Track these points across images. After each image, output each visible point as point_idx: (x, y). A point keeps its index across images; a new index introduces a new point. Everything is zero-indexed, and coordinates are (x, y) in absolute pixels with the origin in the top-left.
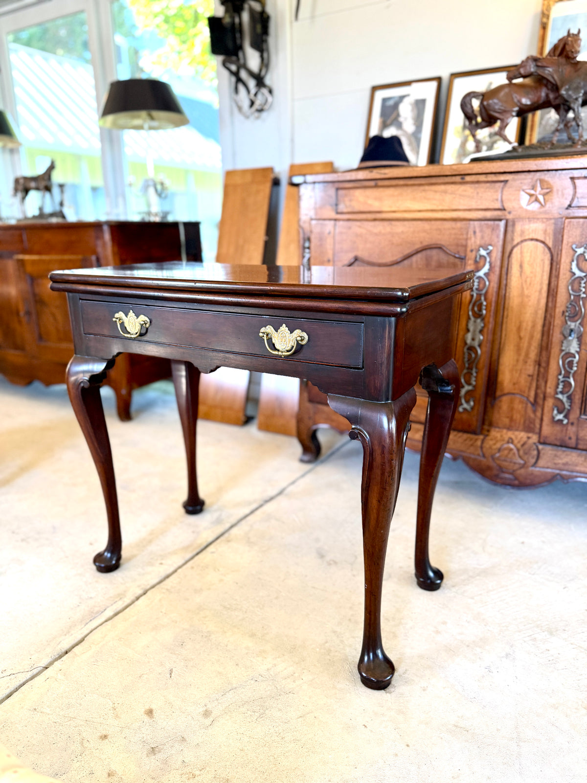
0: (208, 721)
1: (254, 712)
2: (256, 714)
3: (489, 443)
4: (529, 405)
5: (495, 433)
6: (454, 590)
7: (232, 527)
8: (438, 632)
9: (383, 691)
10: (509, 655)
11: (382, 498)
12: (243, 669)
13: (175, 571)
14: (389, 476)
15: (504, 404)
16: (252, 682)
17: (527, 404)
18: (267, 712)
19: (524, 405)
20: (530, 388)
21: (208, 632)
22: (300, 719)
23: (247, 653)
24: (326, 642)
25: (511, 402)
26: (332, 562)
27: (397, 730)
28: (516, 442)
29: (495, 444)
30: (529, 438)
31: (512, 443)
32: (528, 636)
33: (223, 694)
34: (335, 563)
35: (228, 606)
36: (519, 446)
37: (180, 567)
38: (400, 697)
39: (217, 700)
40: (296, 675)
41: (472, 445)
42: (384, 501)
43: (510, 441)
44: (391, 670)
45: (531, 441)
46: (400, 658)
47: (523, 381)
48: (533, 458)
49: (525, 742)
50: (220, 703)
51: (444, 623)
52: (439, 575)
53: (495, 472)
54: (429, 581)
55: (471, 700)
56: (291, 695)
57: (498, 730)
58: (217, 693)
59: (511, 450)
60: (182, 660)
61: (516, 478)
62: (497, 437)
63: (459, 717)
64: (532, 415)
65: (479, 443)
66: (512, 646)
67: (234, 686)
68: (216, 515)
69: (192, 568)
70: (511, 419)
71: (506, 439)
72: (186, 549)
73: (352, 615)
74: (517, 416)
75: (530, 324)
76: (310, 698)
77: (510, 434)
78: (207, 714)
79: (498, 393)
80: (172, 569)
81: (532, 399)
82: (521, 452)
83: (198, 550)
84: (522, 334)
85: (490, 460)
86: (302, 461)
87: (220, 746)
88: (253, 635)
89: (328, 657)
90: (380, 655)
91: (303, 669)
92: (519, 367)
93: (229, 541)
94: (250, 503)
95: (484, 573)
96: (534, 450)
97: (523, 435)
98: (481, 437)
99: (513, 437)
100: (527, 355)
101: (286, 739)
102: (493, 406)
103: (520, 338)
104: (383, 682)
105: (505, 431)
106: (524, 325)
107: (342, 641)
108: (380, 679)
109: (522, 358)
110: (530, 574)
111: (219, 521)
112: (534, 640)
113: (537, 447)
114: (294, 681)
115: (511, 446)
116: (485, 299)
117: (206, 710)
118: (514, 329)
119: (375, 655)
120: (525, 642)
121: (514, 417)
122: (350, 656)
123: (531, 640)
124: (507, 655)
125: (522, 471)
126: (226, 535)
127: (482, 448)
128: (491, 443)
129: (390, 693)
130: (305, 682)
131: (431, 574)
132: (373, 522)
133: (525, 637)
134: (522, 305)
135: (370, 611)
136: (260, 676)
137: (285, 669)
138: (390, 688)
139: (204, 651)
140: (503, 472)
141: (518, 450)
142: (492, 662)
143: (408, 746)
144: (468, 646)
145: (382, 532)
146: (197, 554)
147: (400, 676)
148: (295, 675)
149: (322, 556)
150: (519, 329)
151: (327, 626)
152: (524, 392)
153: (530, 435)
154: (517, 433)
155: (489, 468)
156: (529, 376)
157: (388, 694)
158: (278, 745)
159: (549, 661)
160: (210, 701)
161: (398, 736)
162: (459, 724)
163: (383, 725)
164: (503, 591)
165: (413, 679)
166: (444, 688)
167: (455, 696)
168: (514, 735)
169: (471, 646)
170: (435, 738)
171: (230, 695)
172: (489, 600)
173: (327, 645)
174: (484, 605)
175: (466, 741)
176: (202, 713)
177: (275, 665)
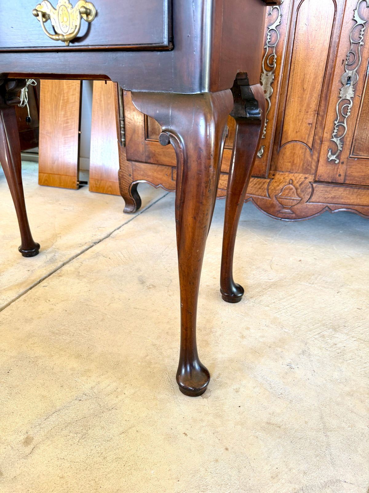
0: (28, 450)
1: (77, 433)
2: (79, 435)
3: (274, 185)
4: (308, 150)
5: (278, 176)
6: (252, 300)
7: (64, 265)
8: (243, 337)
9: (200, 397)
11: (197, 214)
12: (67, 390)
13: (9, 304)
14: (206, 187)
15: (288, 150)
16: (76, 402)
17: (306, 149)
18: (90, 431)
19: (304, 150)
20: (309, 135)
21: (36, 357)
22: (123, 435)
23: (72, 374)
24: (147, 355)
25: (294, 148)
26: (151, 286)
27: (215, 434)
28: (295, 182)
29: (278, 186)
30: (306, 178)
31: (292, 184)
32: (318, 334)
33: (46, 417)
34: (154, 286)
35: (57, 332)
36: (298, 185)
37: (13, 301)
38: (216, 401)
39: (40, 425)
40: (119, 390)
41: (260, 188)
42: (200, 217)
43: (291, 182)
44: (206, 378)
45: (307, 181)
46: (213, 364)
47: (304, 129)
48: (308, 194)
49: (331, 431)
50: (42, 428)
51: (248, 329)
52: (241, 290)
53: (277, 209)
54: (233, 295)
55: (278, 396)
56: (113, 411)
57: (306, 422)
58: (39, 418)
59: (292, 189)
60: (7, 388)
61: (294, 212)
62: (280, 180)
63: (270, 414)
64: (310, 159)
65: (266, 186)
66: (306, 344)
67: (58, 408)
68: (49, 256)
69: (25, 300)
70: (293, 163)
71: (288, 181)
72: (20, 285)
73: (170, 329)
74: (297, 160)
75: (313, 76)
76: (132, 412)
77: (291, 176)
78: (27, 441)
79: (283, 142)
80: (6, 303)
81: (310, 145)
82: (299, 190)
83: (31, 285)
84: (305, 86)
85: (274, 198)
86: (125, 212)
87: (38, 476)
88: (79, 356)
89: (149, 369)
90: (197, 367)
91: (126, 383)
92: (301, 117)
93: (60, 276)
94: (81, 245)
95: (275, 285)
96: (309, 188)
97: (301, 176)
98: (268, 180)
99: (293, 178)
100: (308, 105)
101: (108, 459)
102: (278, 153)
103: (304, 90)
104: (200, 389)
105: (287, 174)
106: (308, 77)
107: (161, 353)
108: (197, 388)
109: (304, 109)
110: (310, 284)
111: (52, 261)
112: (323, 336)
113: (312, 185)
114: (117, 397)
115: (291, 186)
116: (276, 53)
117: (27, 438)
118: (299, 82)
119: (192, 367)
120: (316, 339)
121: (295, 162)
122: (168, 366)
123: (320, 337)
124: (304, 352)
125: (299, 206)
126: (58, 271)
127: (268, 190)
128: (276, 184)
129: (207, 398)
130: (127, 397)
131: (234, 290)
132: (188, 242)
133: (316, 335)
134: (307, 58)
135: (187, 328)
136: (84, 396)
137: (109, 385)
138: (206, 394)
139: (30, 376)
140: (284, 208)
141: (297, 189)
142: (292, 359)
143: (227, 449)
144: (270, 347)
145: (198, 251)
146: (31, 288)
147: (215, 380)
148: (117, 390)
149: (143, 282)
150: (303, 81)
151: (148, 340)
152: (305, 139)
153: (307, 176)
154: (296, 175)
155: (273, 206)
156: (309, 124)
157: (205, 399)
158: (100, 467)
159: (338, 353)
160: (32, 428)
161: (217, 441)
162: (271, 421)
163: (203, 431)
164: (291, 299)
165: (226, 381)
166: (254, 388)
167: (264, 394)
168: (321, 426)
169: (272, 346)
170: (251, 437)
171: (53, 418)
172: (281, 307)
173: (148, 358)
174: (278, 311)
175: (280, 437)
176: (23, 441)
177: (99, 383)
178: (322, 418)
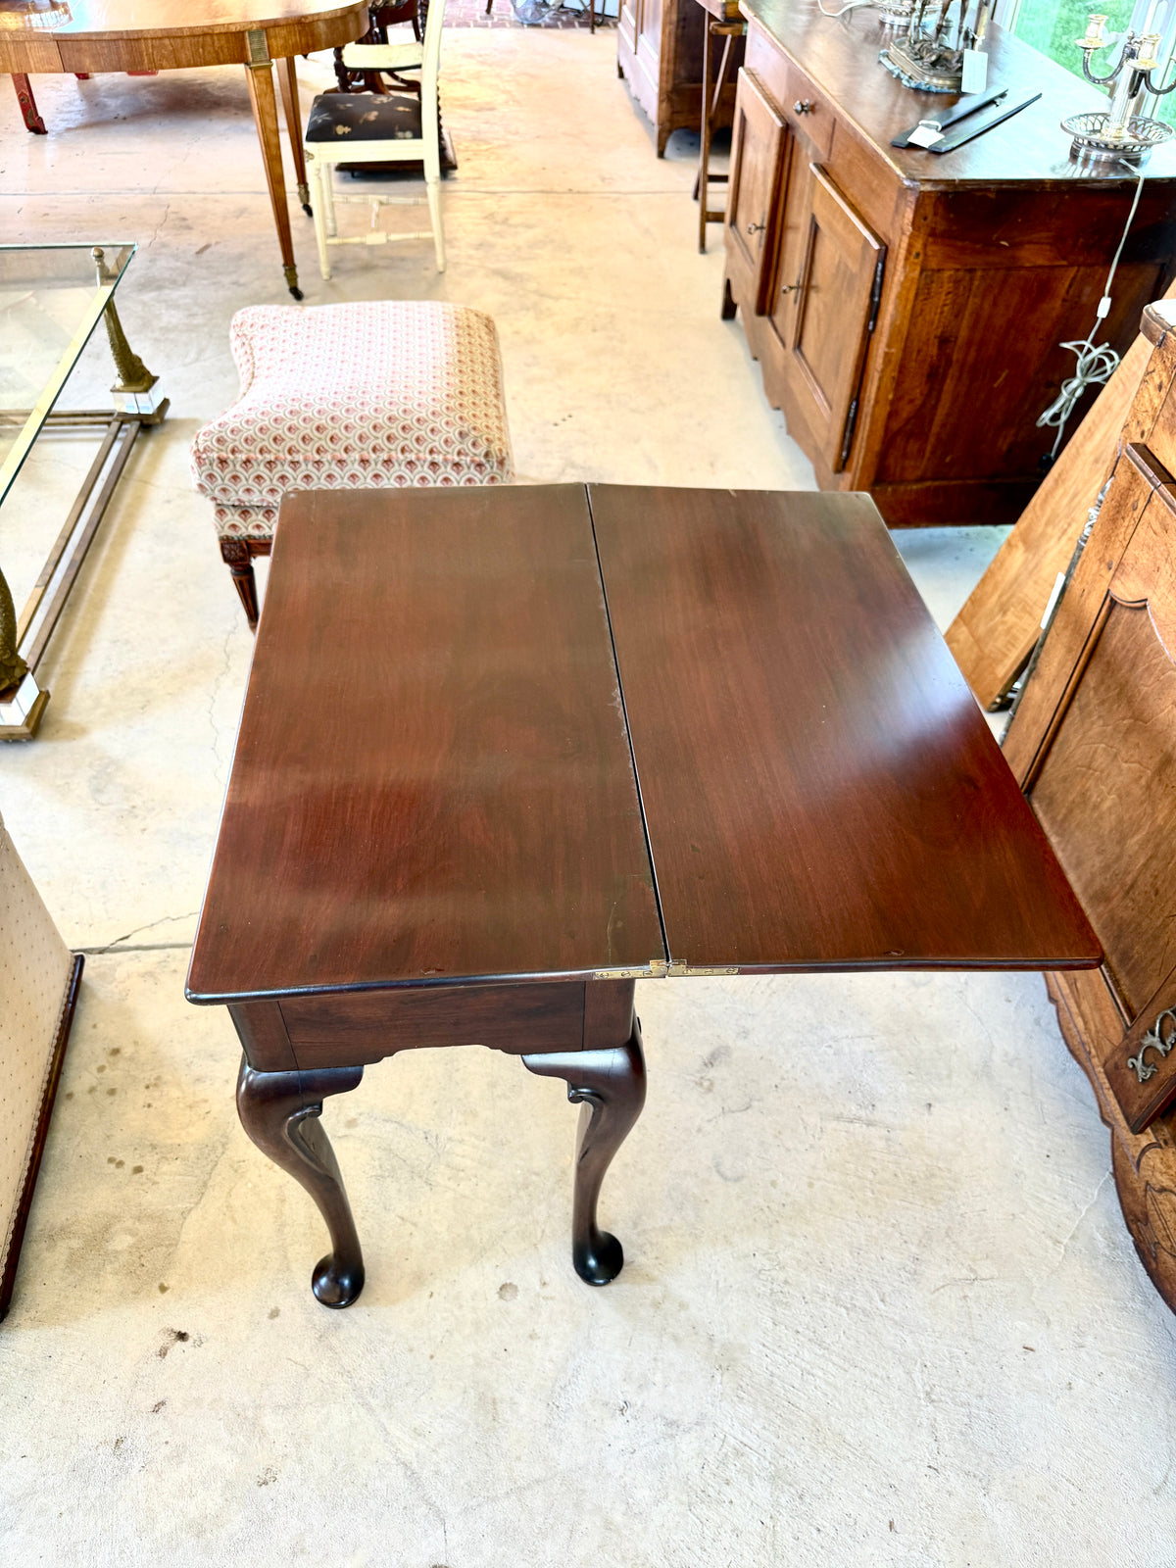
1: (381, 1167)
3: (1156, 1159)
10: (675, 1426)
12: (434, 1112)
16: (422, 1136)
18: (389, 1180)
22: (399, 1220)
23: (460, 1100)
24: (537, 1174)
27: (447, 1334)
32: (741, 1442)
33: (387, 1118)
34: (709, 1089)
39: (376, 1120)
40: (462, 1174)
49: (519, 1500)
50: (373, 1126)
55: (551, 1403)
56: (428, 1188)
57: (519, 1458)
58: (382, 1113)
61: (1155, 1258)
63: (511, 1399)
66: (697, 1424)
67: (404, 1122)
76: (435, 1211)
78: (351, 1123)
91: (476, 1176)
98: (1153, 1139)
112: (739, 1454)
114: (450, 1179)
117: (355, 1120)
120: (723, 1441)
123: (735, 1449)
124: (673, 1424)
128: (1158, 1164)
133: (736, 1439)
136: (435, 1138)
140: (1146, 1225)
142: (643, 1406)
143: (432, 1357)
157: (497, 1295)
159: (703, 1491)
160: (368, 1114)
161: (439, 1339)
162: (499, 1404)
163: (445, 1315)
164: (834, 1364)
165: (543, 1313)
166: (551, 1360)
167: (545, 1380)
168: (521, 1483)
169: (660, 1364)
170: (462, 1384)
171: (390, 1127)
172: (791, 1350)
173: (534, 1177)
174: (771, 1347)
175: (478, 1425)
176: (349, 1119)
177: (461, 1141)
178: (537, 1481)
